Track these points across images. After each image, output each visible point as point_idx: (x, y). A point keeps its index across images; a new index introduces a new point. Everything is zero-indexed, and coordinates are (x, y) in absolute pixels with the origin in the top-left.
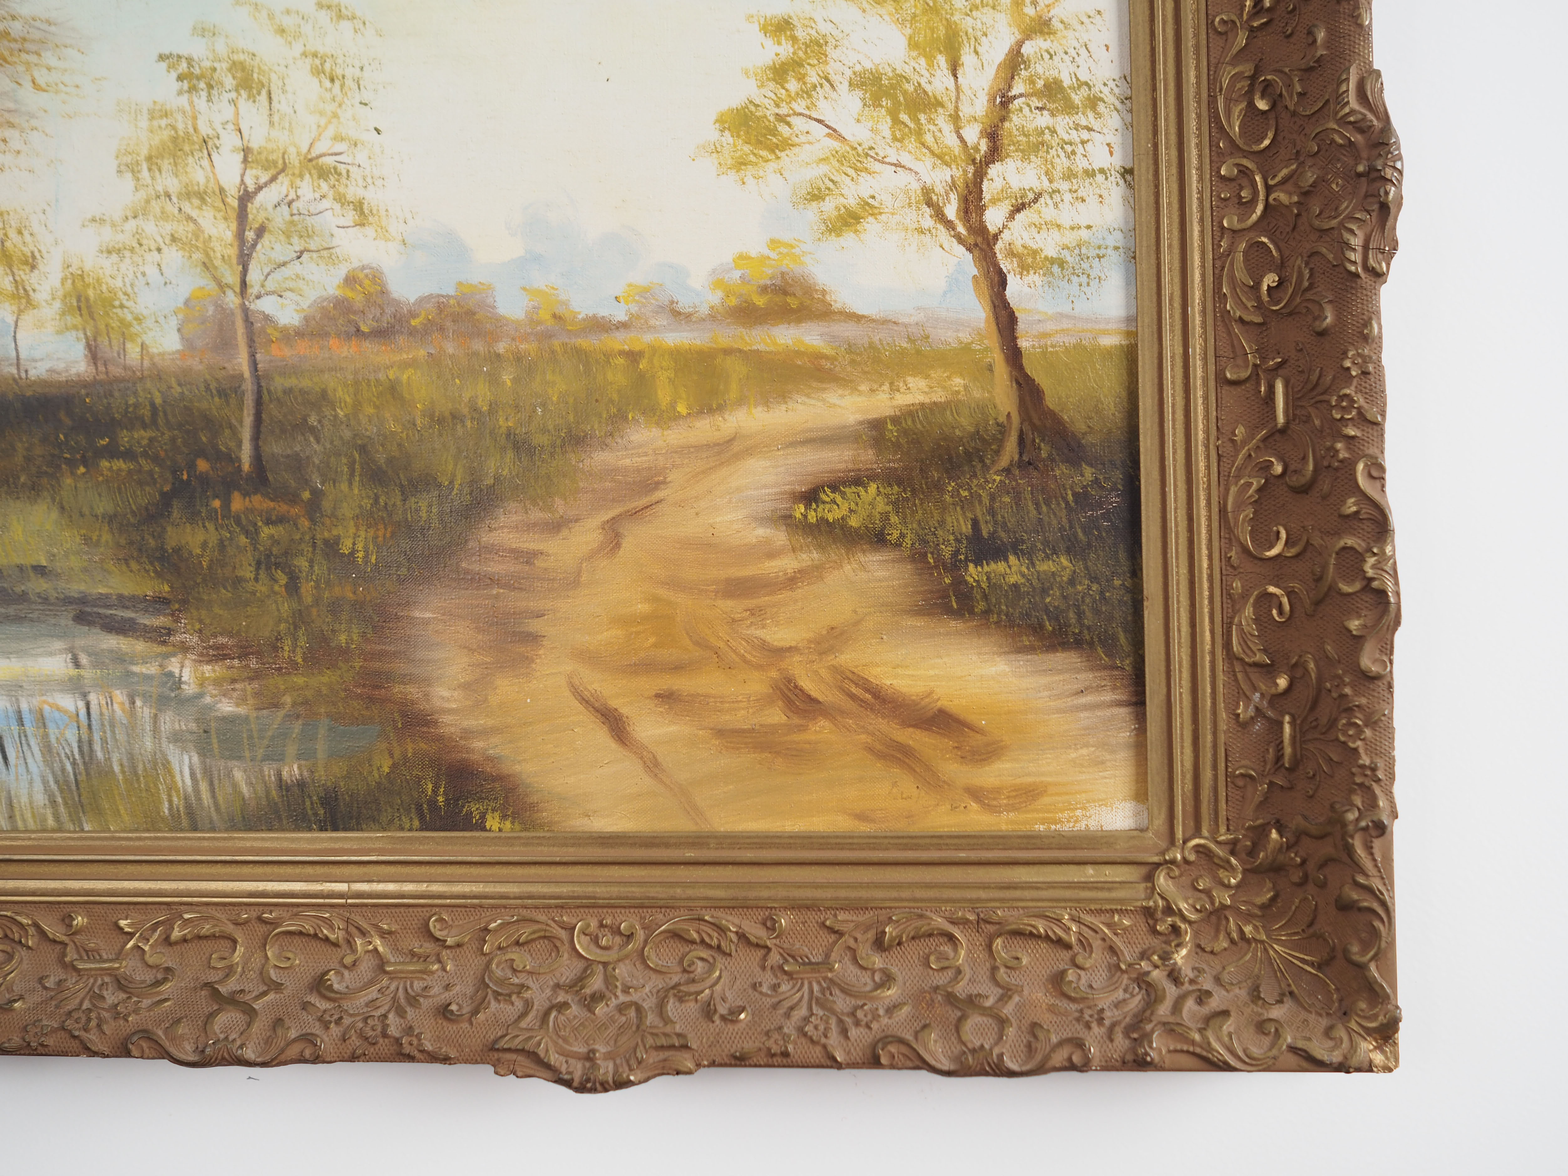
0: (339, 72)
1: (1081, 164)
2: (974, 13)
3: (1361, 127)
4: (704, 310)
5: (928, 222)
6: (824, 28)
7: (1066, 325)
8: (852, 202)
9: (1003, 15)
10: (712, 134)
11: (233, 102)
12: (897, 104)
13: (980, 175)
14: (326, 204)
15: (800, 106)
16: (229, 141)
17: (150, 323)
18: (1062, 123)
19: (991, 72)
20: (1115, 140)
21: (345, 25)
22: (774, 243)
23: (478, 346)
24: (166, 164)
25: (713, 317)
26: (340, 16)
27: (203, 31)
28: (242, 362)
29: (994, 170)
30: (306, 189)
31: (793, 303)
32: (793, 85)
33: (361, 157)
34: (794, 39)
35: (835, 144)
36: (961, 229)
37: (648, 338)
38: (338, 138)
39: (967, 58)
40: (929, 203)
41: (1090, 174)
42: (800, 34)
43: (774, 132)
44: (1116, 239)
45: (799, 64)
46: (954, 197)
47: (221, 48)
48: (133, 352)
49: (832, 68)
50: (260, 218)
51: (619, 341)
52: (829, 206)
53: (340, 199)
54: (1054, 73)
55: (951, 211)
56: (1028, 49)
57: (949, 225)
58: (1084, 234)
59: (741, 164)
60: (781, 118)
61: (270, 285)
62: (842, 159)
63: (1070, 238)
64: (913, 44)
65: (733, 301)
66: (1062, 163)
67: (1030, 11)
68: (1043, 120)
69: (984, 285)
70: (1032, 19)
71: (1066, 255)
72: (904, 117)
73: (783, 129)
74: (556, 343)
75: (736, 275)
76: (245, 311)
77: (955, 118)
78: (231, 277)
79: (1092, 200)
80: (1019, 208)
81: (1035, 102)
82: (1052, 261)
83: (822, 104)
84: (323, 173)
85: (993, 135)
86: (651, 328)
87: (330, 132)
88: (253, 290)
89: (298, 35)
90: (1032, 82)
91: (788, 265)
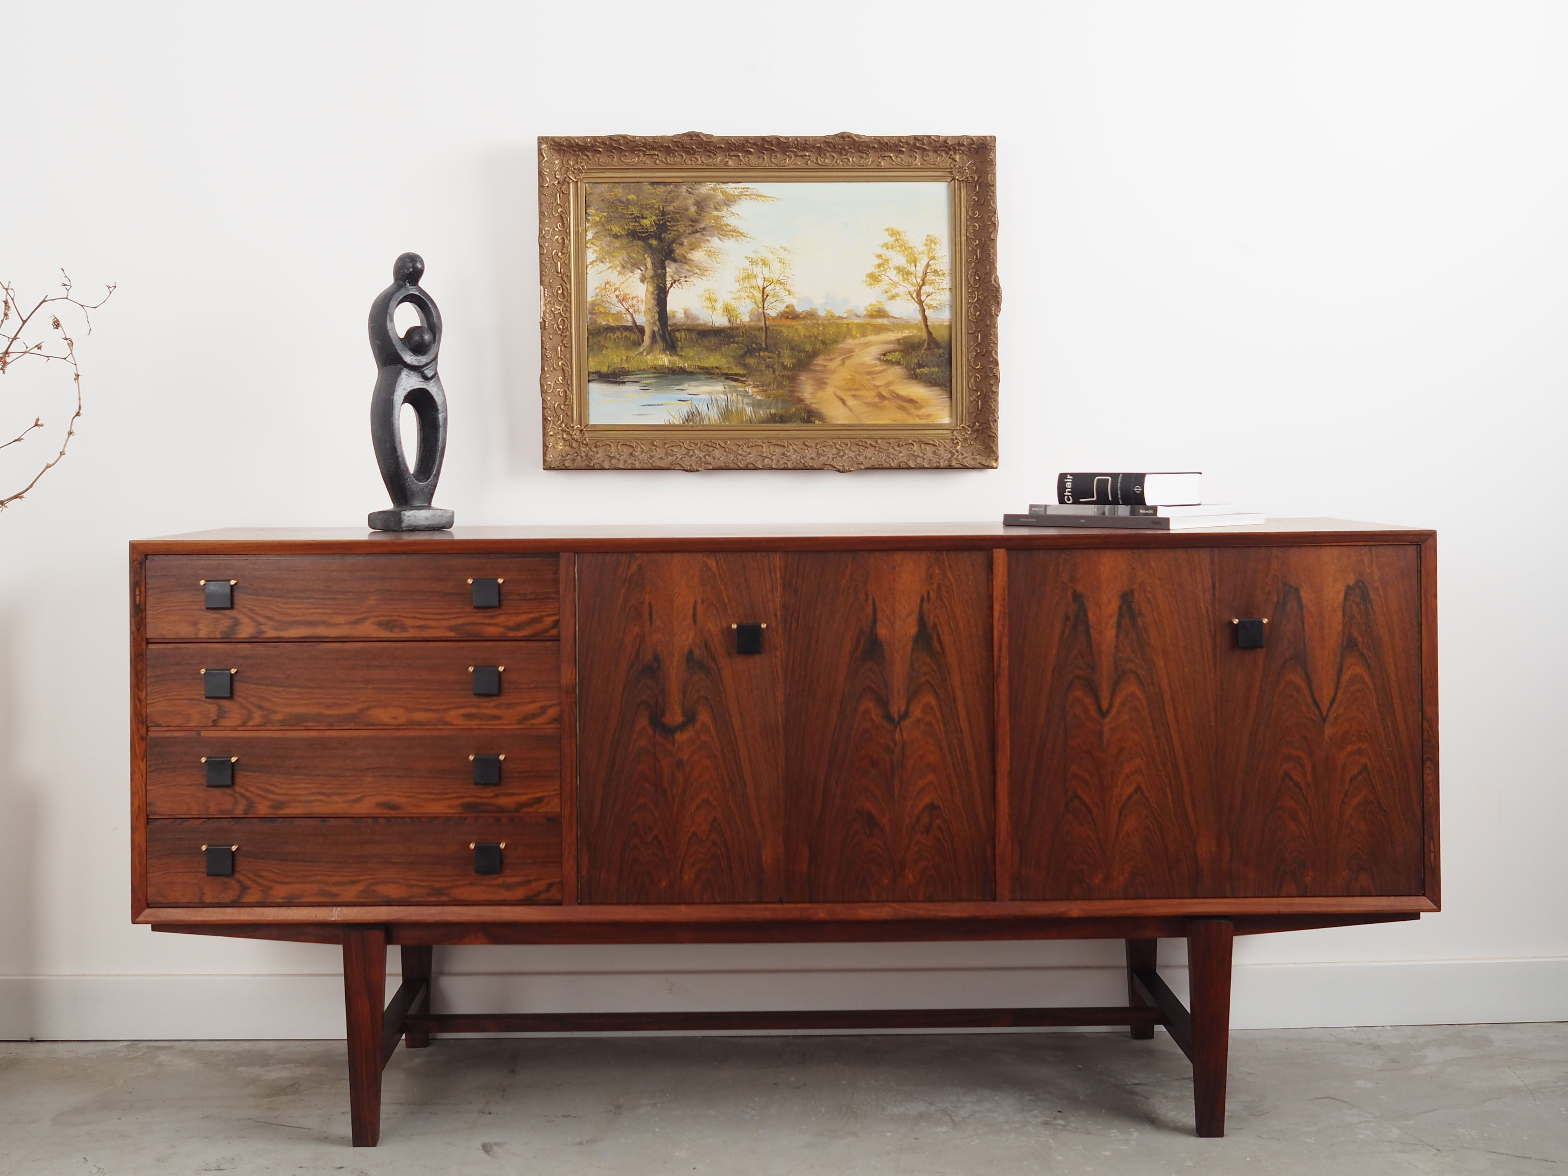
0: (785, 262)
1: (941, 287)
2: (920, 255)
3: (995, 287)
4: (863, 315)
5: (910, 298)
6: (888, 257)
7: (937, 320)
8: (894, 294)
9: (926, 255)
10: (865, 278)
11: (762, 268)
12: (903, 273)
13: (920, 289)
14: (782, 290)
15: (883, 273)
16: (760, 276)
17: (742, 314)
18: (937, 278)
19: (923, 267)
20: (948, 282)
21: (786, 252)
22: (878, 302)
23: (815, 321)
24: (746, 280)
25: (864, 316)
26: (785, 250)
27: (755, 252)
28: (763, 324)
29: (923, 288)
30: (777, 287)
31: (881, 314)
32: (882, 269)
33: (790, 281)
34: (882, 259)
35: (891, 281)
36: (916, 300)
37: (851, 321)
38: (785, 276)
39: (918, 264)
40: (910, 294)
41: (943, 289)
42: (883, 258)
43: (878, 278)
44: (948, 303)
45: (883, 264)
46: (915, 293)
47: (759, 256)
48: (739, 321)
49: (890, 265)
50: (768, 292)
51: (845, 321)
52: (889, 294)
53: (785, 289)
54: (935, 268)
55: (914, 296)
56: (930, 263)
57: (914, 299)
58: (941, 301)
59: (871, 285)
60: (879, 275)
61: (769, 307)
62: (892, 284)
63: (939, 302)
64: (907, 261)
65: (869, 313)
66: (937, 286)
67: (931, 255)
68: (934, 277)
69: (921, 312)
70: (931, 257)
71: (938, 306)
72: (905, 276)
73: (880, 278)
74: (831, 321)
75: (870, 308)
76: (764, 313)
77: (915, 277)
78: (760, 305)
79: (943, 294)
80: (928, 296)
81: (932, 274)
82: (935, 307)
83: (888, 272)
84: (781, 284)
85: (923, 280)
86: (851, 319)
87: (783, 274)
88: (765, 308)
89: (776, 254)
90: (931, 269)
91: (880, 306)
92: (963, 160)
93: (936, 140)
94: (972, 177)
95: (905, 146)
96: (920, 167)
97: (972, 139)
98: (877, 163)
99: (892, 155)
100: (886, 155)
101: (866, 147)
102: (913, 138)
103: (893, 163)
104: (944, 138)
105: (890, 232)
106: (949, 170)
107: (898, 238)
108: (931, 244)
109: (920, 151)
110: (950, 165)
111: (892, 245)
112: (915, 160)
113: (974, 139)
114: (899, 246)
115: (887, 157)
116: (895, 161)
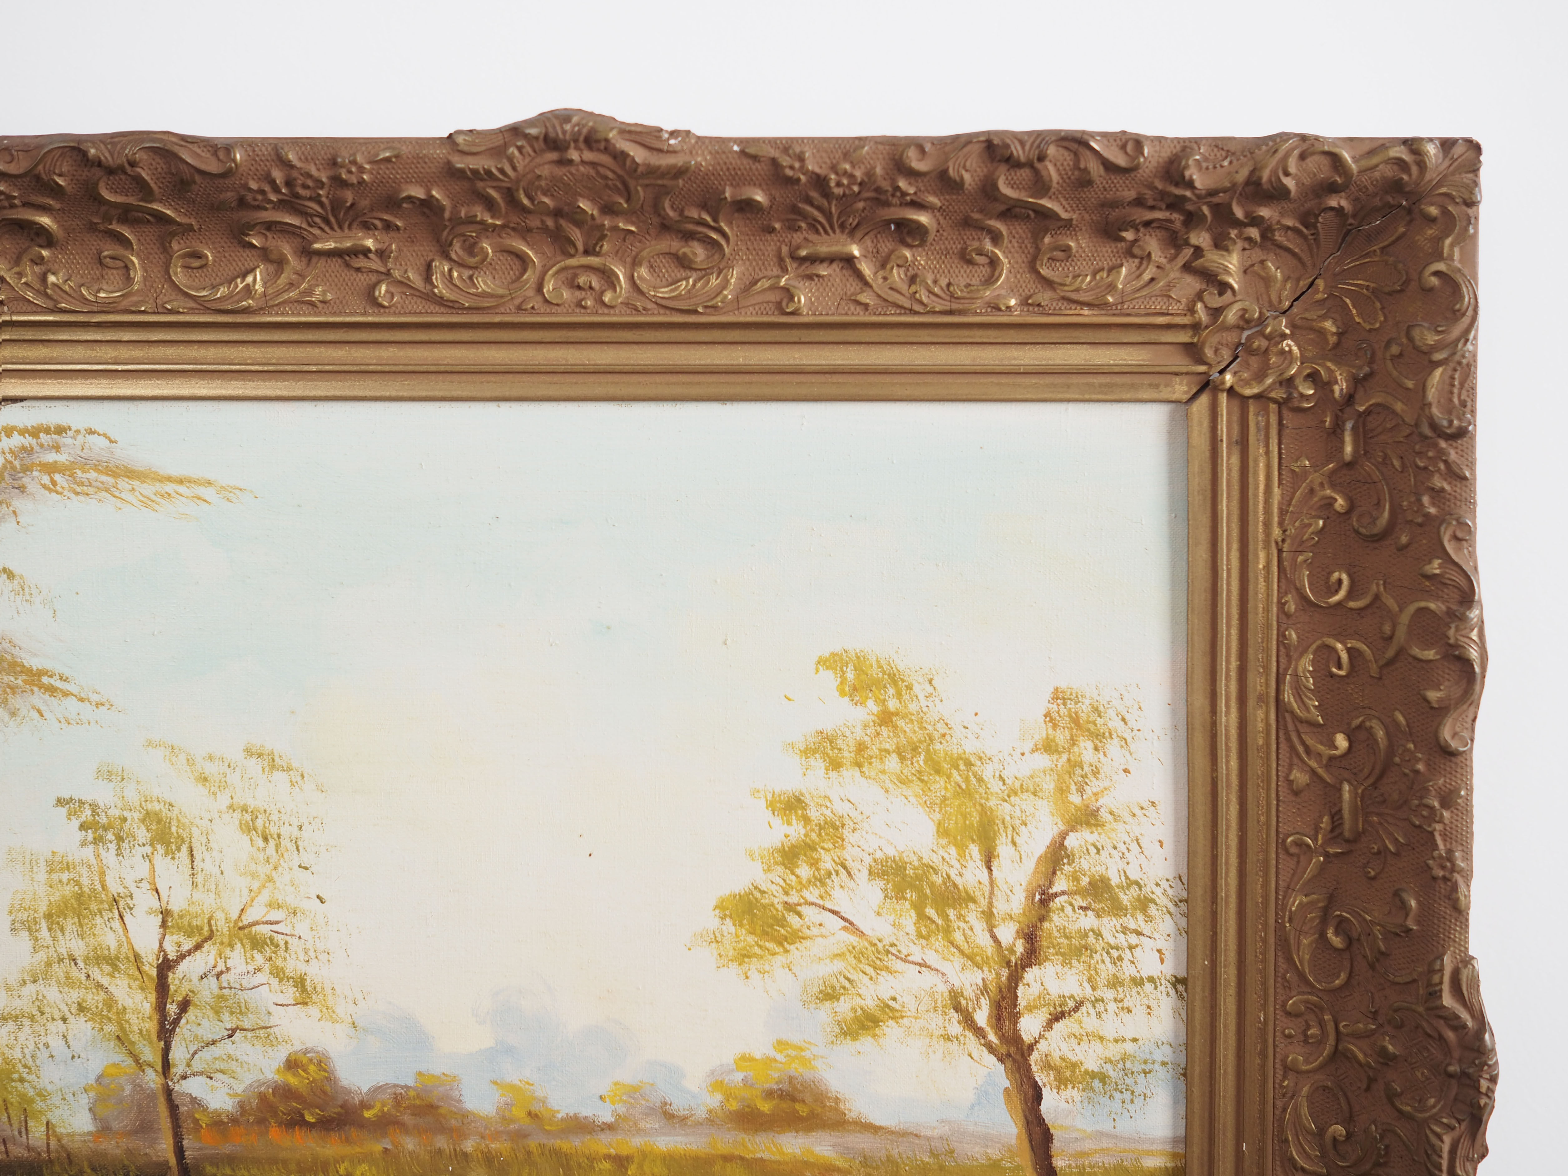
0: (273, 829)
1: (1128, 971)
2: (1012, 798)
4: (701, 1113)
5: (956, 1028)
6: (842, 809)
7: (1105, 1144)
8: (870, 1003)
9: (1045, 802)
10: (711, 921)
11: (146, 857)
12: (922, 897)
13: (1015, 979)
14: (261, 978)
15: (812, 895)
16: (144, 901)
17: (56, 1100)
18: (1108, 925)
19: (1030, 865)
20: (1167, 946)
21: (279, 776)
22: (781, 1045)
23: (442, 1142)
24: (70, 924)
25: (711, 1120)
26: (273, 766)
27: (108, 774)
28: (165, 1148)
29: (1031, 975)
30: (237, 959)
31: (802, 1110)
32: (804, 871)
33: (302, 927)
34: (806, 820)
35: (853, 939)
36: (992, 1037)
37: (637, 1142)
38: (274, 905)
39: (1003, 849)
40: (957, 1008)
41: (1138, 982)
42: (813, 813)
43: (782, 922)
44: (1164, 1054)
45: (811, 847)
46: (985, 1003)
47: (132, 795)
48: (37, 1133)
49: (849, 854)
50: (184, 991)
51: (605, 1144)
52: (844, 1007)
53: (279, 974)
54: (1101, 870)
55: (982, 1017)
56: (1072, 841)
57: (979, 1032)
58: (1129, 1047)
59: (743, 956)
60: (790, 908)
61: (197, 1065)
62: (859, 955)
63: (1114, 1051)
64: (942, 831)
65: (734, 1106)
66: (1107, 969)
67: (1075, 799)
68: (1088, 921)
69: (1017, 1100)
70: (1077, 808)
71: (1109, 1069)
72: (930, 912)
73: (793, 919)
74: (532, 1144)
75: (739, 1077)
76: (168, 1092)
77: (989, 916)
78: (150, 1053)
79: (1139, 1011)
80: (1057, 1017)
81: (1079, 901)
82: (1093, 1075)
83: (837, 893)
84: (257, 944)
85: (1031, 937)
86: (639, 1131)
87: (265, 897)
88: (178, 1070)
89: (223, 785)
90: (1076, 879)
91: (796, 1069)
92: (1267, 281)
93: (1121, 160)
94: (1313, 377)
95: (932, 199)
96: (1017, 317)
97: (1335, 159)
98: (773, 297)
99: (856, 251)
100: (824, 249)
101: (704, 206)
102: (976, 149)
103: (865, 298)
104: (1166, 153)
105: (850, 675)
106: (1184, 337)
107: (893, 705)
108: (1073, 742)
109: (1021, 230)
110: (1192, 311)
111: (861, 748)
112: (990, 281)
113: (1347, 156)
114: (900, 753)
115: (831, 259)
116: (877, 283)
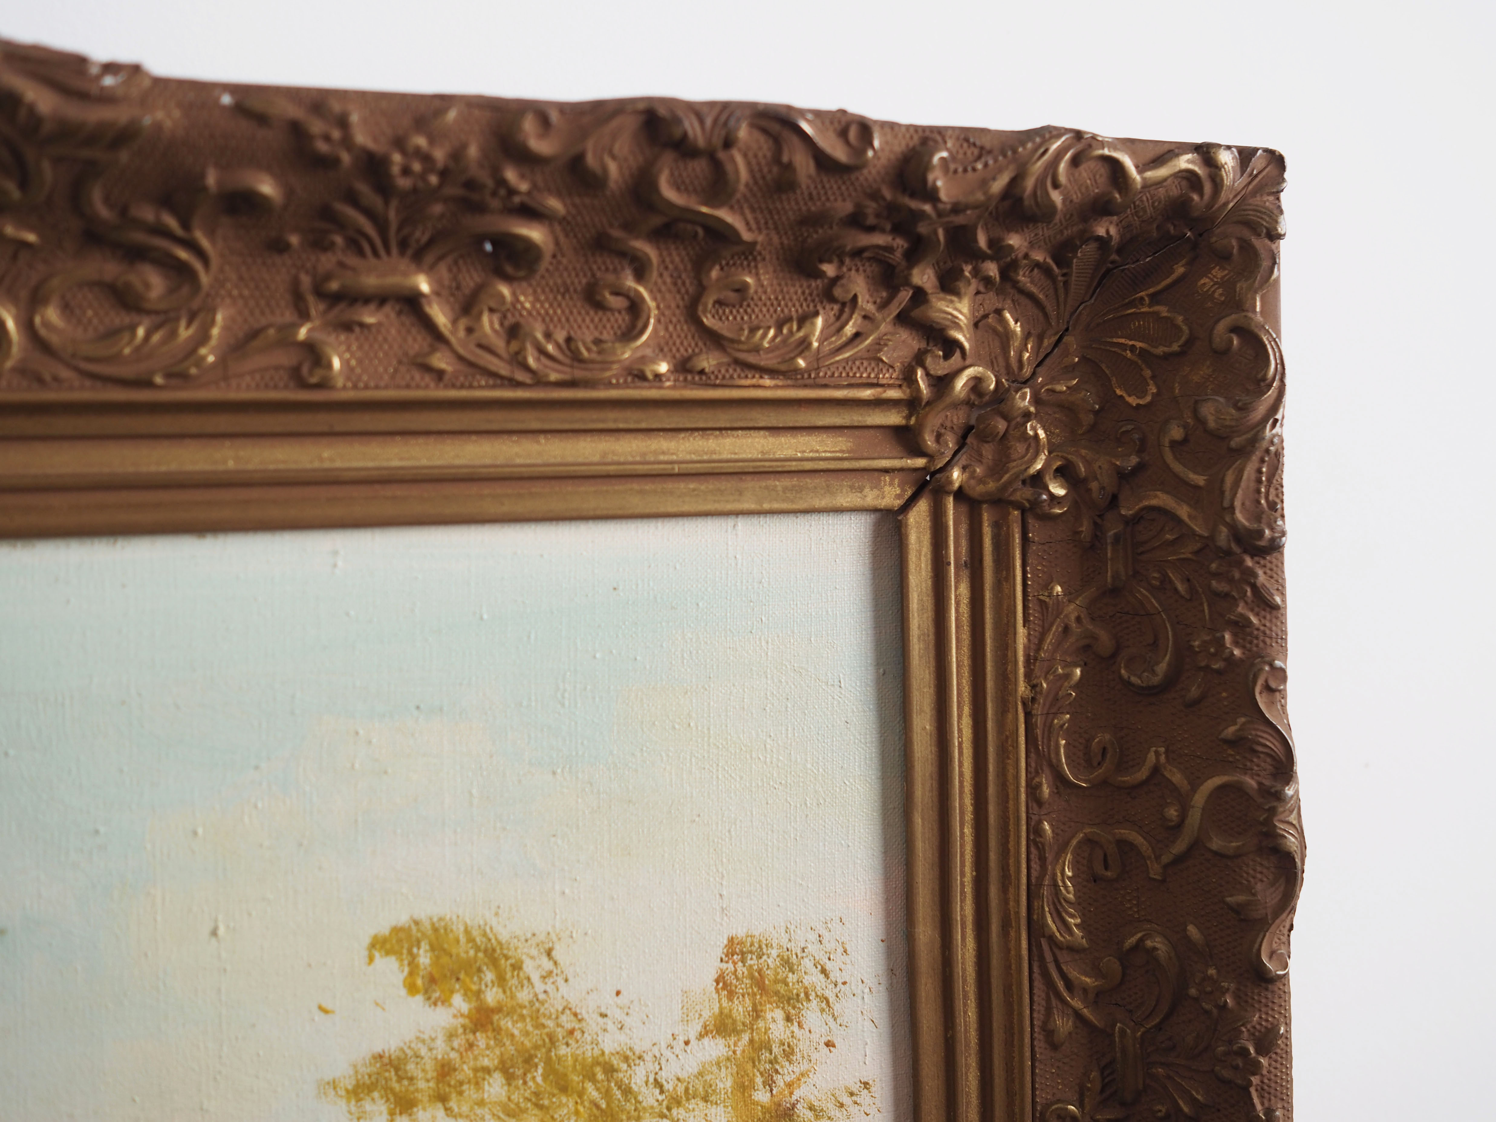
2: (674, 1111)
9: (721, 1109)
67: (762, 1096)
70: (765, 1110)
92: (1005, 337)
93: (839, 152)
94: (1064, 473)
95: (555, 204)
96: (668, 391)
97: (1115, 167)
98: (285, 358)
99: (425, 287)
100: (371, 281)
101: (166, 202)
102: (630, 123)
103: (441, 361)
104: (899, 147)
105: (424, 959)
106: (894, 418)
107: (492, 996)
108: (757, 1013)
109: (678, 256)
110: (908, 378)
111: (445, 1070)
112: (630, 333)
113: (1128, 162)
114: (506, 1070)
115: (381, 299)
116: (457, 336)
